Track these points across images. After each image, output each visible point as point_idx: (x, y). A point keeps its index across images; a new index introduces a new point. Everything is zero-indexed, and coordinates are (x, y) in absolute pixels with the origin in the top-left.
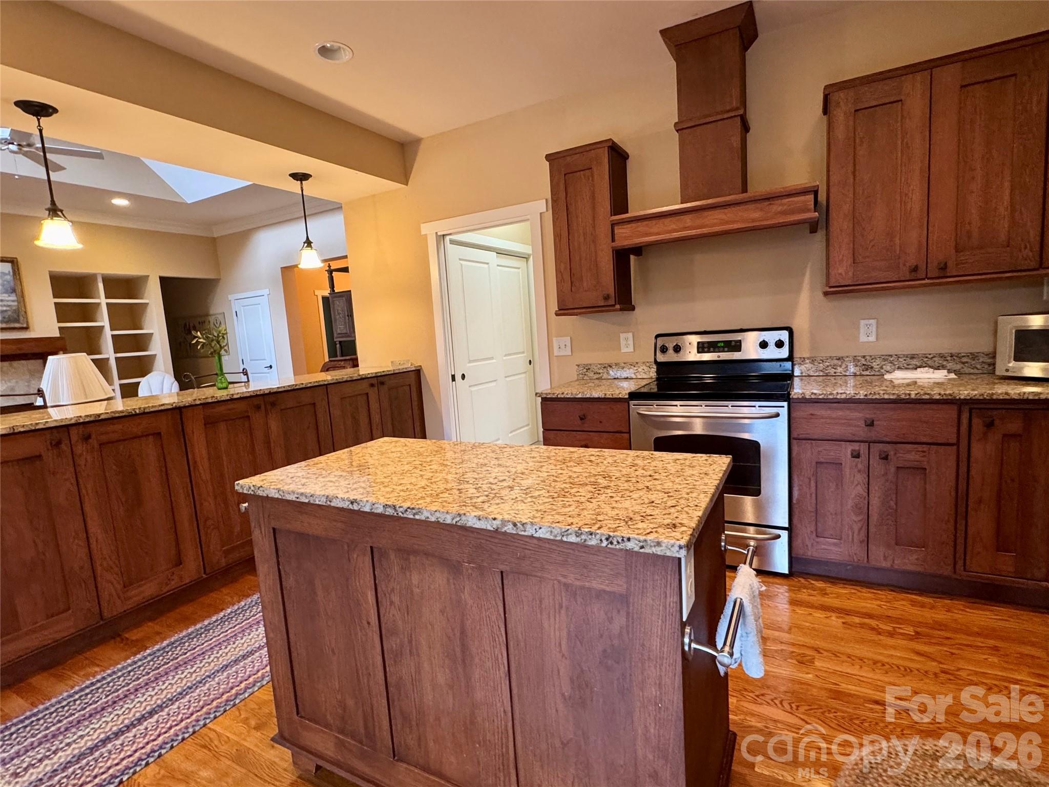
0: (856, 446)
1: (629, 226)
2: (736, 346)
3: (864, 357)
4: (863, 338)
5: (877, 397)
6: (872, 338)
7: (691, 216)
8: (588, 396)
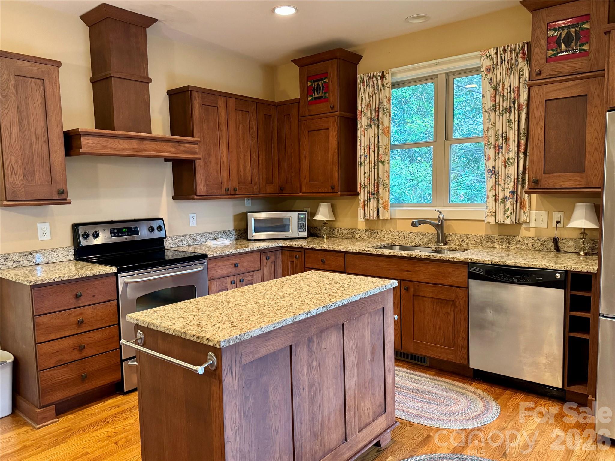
0: (232, 278)
2: (136, 232)
3: (193, 234)
4: (192, 224)
6: (195, 225)
7: (137, 142)
8: (84, 276)
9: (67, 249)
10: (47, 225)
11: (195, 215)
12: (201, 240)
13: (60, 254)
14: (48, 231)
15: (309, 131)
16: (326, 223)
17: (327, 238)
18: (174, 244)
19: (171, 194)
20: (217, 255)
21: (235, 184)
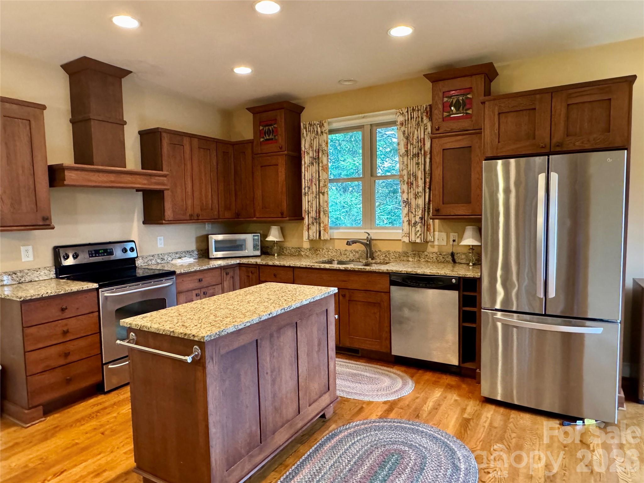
0: (197, 292)
2: (111, 253)
3: (161, 254)
4: (159, 246)
6: (162, 246)
7: (114, 175)
8: (69, 291)
9: (48, 269)
10: (30, 248)
11: (162, 238)
12: (167, 259)
13: (42, 274)
14: (31, 253)
15: (261, 167)
16: (276, 243)
17: (277, 256)
18: (144, 263)
19: (142, 219)
20: (184, 272)
21: (197, 210)
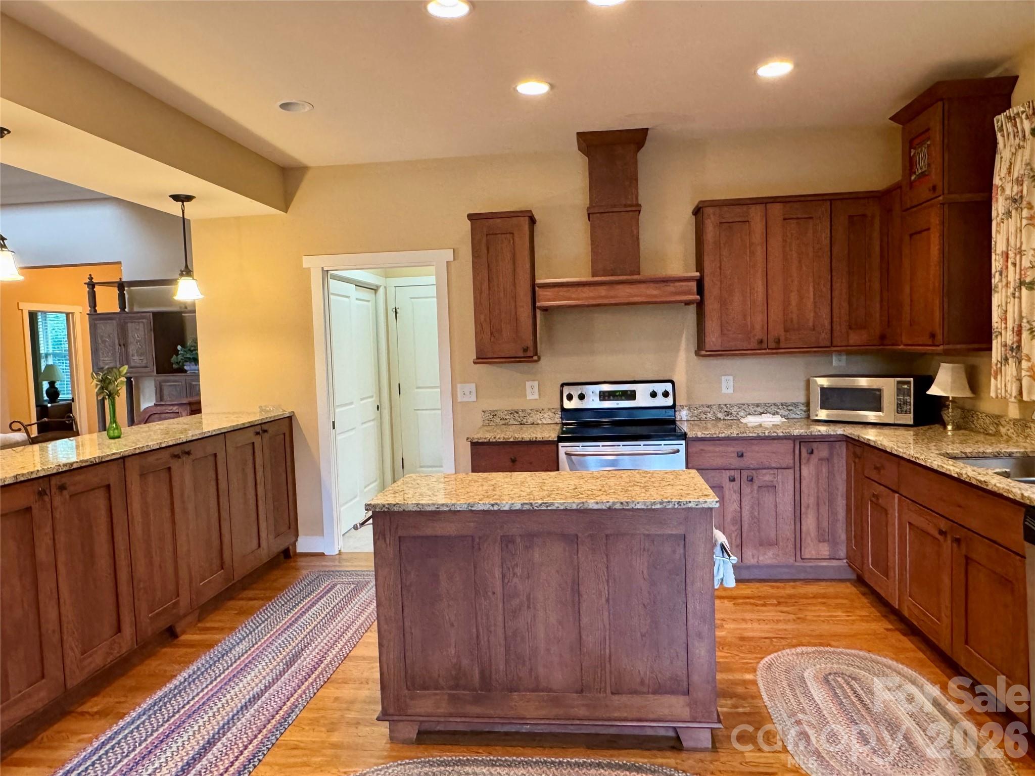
0: (732, 473)
1: (552, 290)
2: (631, 395)
3: (726, 405)
4: (724, 391)
5: (745, 435)
6: (730, 391)
7: (605, 287)
8: (519, 439)
10: (536, 384)
11: (731, 378)
12: (738, 414)
13: (545, 416)
14: (536, 389)
15: (911, 235)
18: (692, 417)
19: (693, 347)
20: (703, 436)
21: (777, 332)
